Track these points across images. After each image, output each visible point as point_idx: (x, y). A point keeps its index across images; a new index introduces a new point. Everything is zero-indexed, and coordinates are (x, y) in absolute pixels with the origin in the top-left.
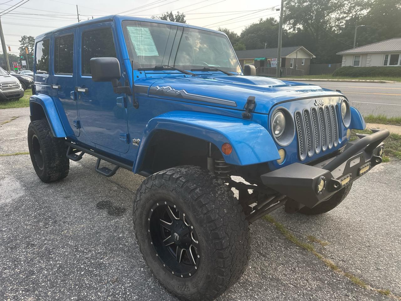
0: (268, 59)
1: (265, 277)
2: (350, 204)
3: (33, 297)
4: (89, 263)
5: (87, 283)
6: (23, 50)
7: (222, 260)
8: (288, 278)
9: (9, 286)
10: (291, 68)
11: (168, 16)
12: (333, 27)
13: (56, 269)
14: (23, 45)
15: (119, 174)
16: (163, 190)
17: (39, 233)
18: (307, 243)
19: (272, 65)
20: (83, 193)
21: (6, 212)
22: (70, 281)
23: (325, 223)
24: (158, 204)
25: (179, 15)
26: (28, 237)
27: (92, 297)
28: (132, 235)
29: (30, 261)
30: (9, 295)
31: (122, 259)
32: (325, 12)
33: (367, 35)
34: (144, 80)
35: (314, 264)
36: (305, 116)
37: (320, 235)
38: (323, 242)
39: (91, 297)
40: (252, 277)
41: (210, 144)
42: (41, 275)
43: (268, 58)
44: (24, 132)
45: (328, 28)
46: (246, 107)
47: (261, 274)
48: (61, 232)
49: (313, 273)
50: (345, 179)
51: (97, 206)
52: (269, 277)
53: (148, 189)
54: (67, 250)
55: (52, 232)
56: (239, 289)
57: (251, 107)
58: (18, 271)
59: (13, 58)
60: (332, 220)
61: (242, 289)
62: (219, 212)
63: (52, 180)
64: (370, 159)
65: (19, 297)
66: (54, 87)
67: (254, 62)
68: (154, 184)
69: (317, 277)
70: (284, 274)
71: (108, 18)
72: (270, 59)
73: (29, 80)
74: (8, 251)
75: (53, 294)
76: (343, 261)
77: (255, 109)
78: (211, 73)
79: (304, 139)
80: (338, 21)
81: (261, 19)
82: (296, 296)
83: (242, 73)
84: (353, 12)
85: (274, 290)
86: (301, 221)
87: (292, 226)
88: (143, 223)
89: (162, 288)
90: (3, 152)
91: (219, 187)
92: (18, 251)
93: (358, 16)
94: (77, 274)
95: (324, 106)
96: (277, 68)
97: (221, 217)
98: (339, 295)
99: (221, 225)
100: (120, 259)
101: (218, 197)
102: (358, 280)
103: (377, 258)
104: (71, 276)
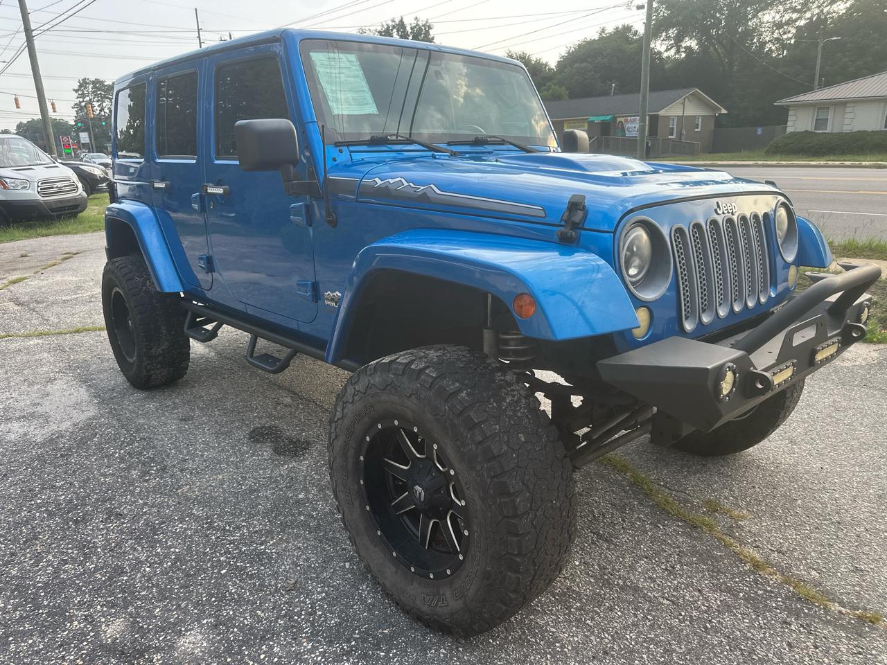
0: (619, 120)
1: (608, 584)
2: (800, 433)
3: (125, 617)
4: (237, 551)
5: (233, 591)
6: (81, 108)
7: (515, 539)
8: (659, 585)
9: (75, 597)
10: (670, 137)
11: (394, 27)
12: (766, 43)
13: (170, 564)
14: (81, 100)
15: (294, 370)
16: (391, 395)
17: (130, 491)
18: (701, 516)
19: (627, 132)
20: (219, 410)
21: (61, 448)
22: (199, 587)
23: (741, 473)
24: (380, 426)
25: (417, 25)
26: (108, 500)
27: (245, 618)
28: (324, 496)
29: (115, 547)
30: (76, 613)
31: (306, 545)
32: (749, 9)
33: (846, 59)
34: (347, 167)
35: (716, 558)
36: (694, 236)
37: (731, 498)
38: (736, 512)
39: (242, 619)
40: (581, 582)
41: (490, 296)
42: (139, 575)
43: (619, 117)
44: (91, 284)
45: (756, 47)
46: (565, 218)
47: (599, 577)
48: (177, 490)
49: (712, 576)
50: (781, 371)
51: (251, 437)
52: (618, 584)
53: (359, 394)
54: (190, 526)
55: (157, 490)
56: (553, 607)
57: (578, 217)
58: (91, 567)
59: (61, 127)
60: (758, 467)
61: (560, 606)
62: (508, 438)
63: (153, 383)
64: (839, 331)
65: (97, 619)
66: (157, 185)
67: (586, 125)
68: (372, 383)
69: (721, 586)
70: (649, 578)
71: (271, 36)
72: (622, 119)
73: (96, 173)
74: (69, 527)
75: (164, 613)
76: (779, 552)
77: (586, 222)
78: (489, 148)
79: (692, 286)
80: (778, 29)
81: (603, 30)
82: (676, 622)
83: (559, 148)
84: (813, 7)
85: (628, 610)
86: (688, 468)
87: (668, 480)
88: (350, 466)
89: (389, 604)
90: (48, 327)
91: (509, 389)
92: (89, 527)
93: (826, 17)
94: (213, 573)
95: (737, 215)
96: (638, 138)
97: (514, 451)
98: (768, 621)
99: (512, 466)
100: (301, 545)
101: (505, 410)
102: (813, 592)
103: (856, 546)
104: (200, 578)
